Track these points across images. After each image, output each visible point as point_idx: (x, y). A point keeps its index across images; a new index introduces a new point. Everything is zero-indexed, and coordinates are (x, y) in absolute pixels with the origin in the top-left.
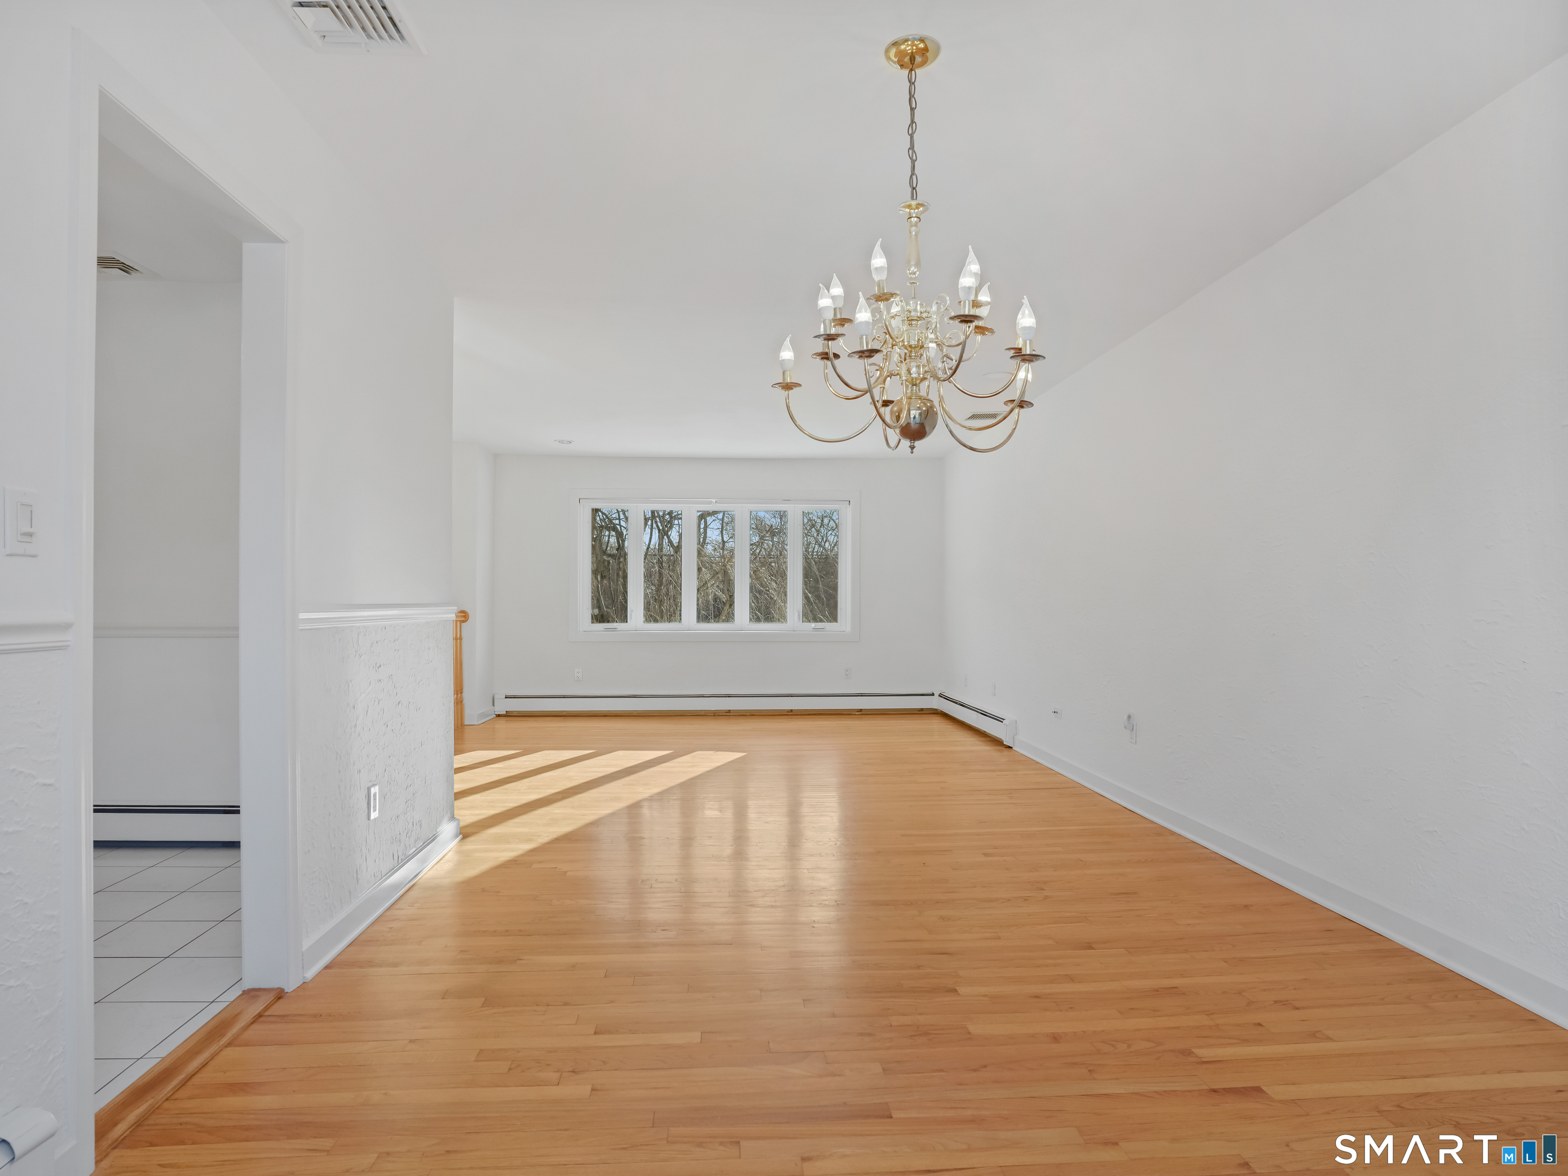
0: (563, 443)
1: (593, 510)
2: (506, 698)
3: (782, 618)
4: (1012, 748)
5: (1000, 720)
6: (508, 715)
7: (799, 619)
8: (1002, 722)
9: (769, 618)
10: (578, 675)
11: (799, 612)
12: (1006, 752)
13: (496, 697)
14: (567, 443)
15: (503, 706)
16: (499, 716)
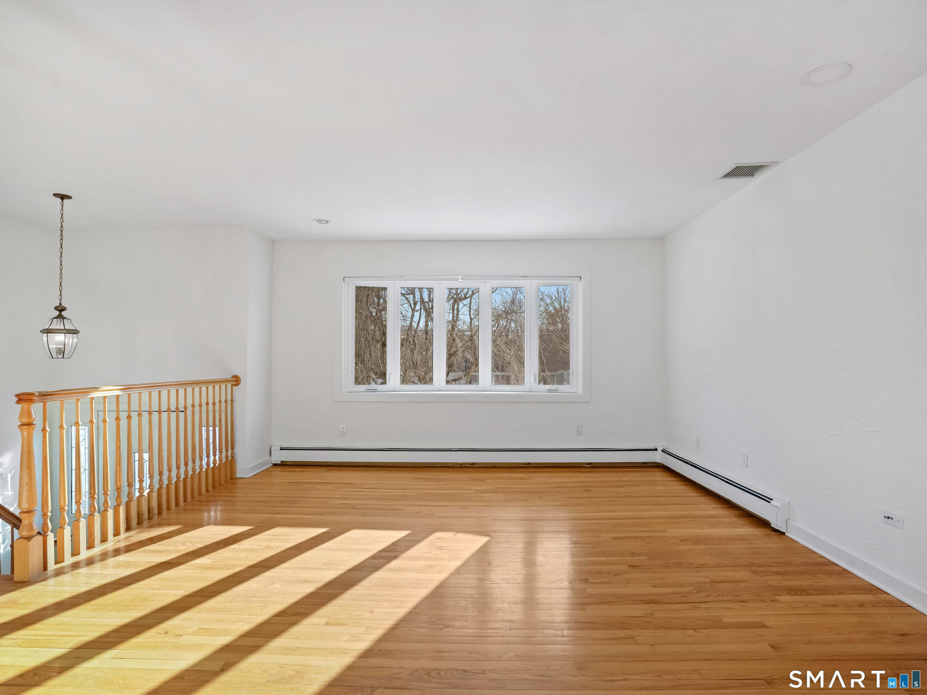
0: (321, 223)
1: (357, 287)
2: (281, 449)
3: (520, 380)
4: (784, 533)
5: (768, 500)
6: (283, 464)
7: (535, 381)
8: (770, 502)
9: (507, 381)
10: (342, 430)
11: (535, 376)
12: (774, 537)
13: (272, 449)
14: (325, 223)
15: (279, 457)
16: (275, 465)
